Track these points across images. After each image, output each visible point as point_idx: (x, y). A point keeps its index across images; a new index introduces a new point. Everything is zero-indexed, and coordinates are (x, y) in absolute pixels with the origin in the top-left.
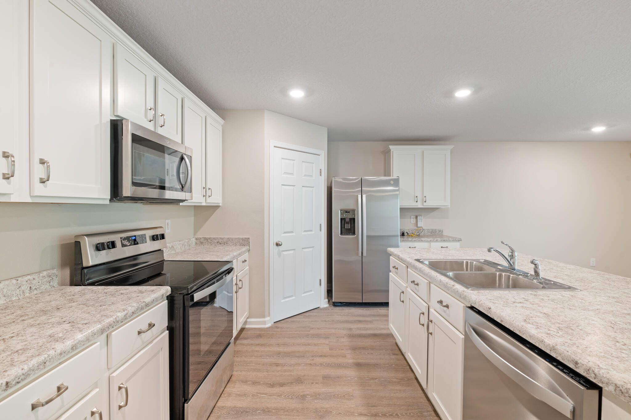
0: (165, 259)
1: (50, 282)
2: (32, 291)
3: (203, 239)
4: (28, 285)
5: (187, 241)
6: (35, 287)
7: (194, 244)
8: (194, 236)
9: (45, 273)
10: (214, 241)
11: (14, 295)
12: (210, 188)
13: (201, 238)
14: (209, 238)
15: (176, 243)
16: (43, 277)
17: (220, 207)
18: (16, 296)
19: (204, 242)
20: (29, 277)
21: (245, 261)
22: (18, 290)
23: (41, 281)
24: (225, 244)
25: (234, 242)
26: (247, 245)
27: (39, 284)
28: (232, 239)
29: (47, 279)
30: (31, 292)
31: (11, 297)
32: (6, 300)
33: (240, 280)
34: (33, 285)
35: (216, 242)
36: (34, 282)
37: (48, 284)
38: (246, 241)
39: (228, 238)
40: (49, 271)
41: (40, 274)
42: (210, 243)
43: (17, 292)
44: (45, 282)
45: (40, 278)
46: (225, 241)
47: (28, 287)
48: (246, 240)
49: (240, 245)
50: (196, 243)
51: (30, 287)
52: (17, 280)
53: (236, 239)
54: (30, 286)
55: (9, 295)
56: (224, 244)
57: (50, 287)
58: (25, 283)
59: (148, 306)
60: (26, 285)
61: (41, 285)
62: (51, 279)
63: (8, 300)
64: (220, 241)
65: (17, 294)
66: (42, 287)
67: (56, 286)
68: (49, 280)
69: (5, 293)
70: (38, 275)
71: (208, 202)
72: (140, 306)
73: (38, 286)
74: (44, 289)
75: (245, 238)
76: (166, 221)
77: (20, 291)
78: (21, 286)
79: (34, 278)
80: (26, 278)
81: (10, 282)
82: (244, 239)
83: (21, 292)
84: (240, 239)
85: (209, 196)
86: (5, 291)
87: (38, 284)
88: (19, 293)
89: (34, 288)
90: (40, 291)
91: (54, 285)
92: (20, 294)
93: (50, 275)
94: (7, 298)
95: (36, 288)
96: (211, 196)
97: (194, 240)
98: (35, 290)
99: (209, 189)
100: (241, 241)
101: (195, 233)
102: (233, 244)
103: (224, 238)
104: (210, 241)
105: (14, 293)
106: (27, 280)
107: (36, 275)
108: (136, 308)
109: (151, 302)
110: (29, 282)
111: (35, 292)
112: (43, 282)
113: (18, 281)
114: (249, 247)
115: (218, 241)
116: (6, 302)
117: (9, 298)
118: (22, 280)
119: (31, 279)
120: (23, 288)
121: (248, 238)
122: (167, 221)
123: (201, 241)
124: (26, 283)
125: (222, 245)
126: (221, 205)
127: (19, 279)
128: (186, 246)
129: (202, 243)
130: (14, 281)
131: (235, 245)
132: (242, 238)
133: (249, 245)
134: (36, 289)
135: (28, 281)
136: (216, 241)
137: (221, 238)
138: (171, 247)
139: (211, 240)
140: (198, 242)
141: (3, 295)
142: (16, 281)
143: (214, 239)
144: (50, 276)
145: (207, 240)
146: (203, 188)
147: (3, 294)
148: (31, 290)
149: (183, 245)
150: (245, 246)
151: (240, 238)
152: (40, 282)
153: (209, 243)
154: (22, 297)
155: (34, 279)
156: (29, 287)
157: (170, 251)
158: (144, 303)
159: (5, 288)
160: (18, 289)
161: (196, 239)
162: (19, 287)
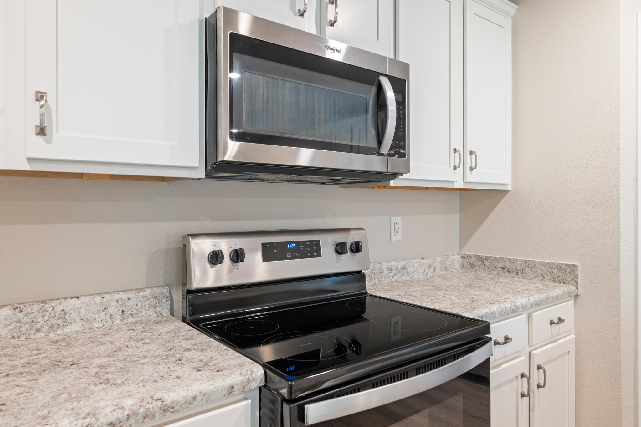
0: (369, 292)
1: (155, 307)
2: (126, 318)
3: (474, 259)
4: (119, 307)
5: (439, 259)
6: (131, 311)
7: (457, 266)
8: (459, 251)
9: (148, 292)
10: (496, 264)
11: (97, 319)
12: (473, 151)
13: (470, 256)
14: (487, 258)
15: (414, 261)
16: (144, 298)
17: (509, 194)
18: (101, 322)
19: (477, 264)
20: (122, 295)
21: (560, 320)
22: (103, 313)
23: (140, 303)
24: (520, 273)
25: (540, 272)
26: (571, 282)
27: (137, 308)
28: (534, 264)
29: (151, 301)
30: (124, 318)
31: (92, 323)
32: (84, 326)
33: (539, 368)
34: (128, 309)
35: (499, 268)
36: (129, 303)
37: (152, 309)
38: (567, 273)
39: (525, 261)
40: (155, 290)
41: (141, 292)
42: (488, 268)
43: (101, 316)
44: (148, 306)
45: (139, 298)
46: (518, 268)
47: (119, 310)
48: (569, 270)
49: (554, 281)
50: (463, 266)
51: (123, 311)
52: (103, 298)
53: (543, 264)
54: (122, 308)
55: (89, 318)
56: (517, 274)
57: (156, 315)
58: (113, 303)
59: (172, 410)
60: (116, 307)
61: (141, 310)
62: (158, 302)
63: (87, 327)
64: (508, 265)
65: (101, 319)
66: (142, 312)
67: (165, 315)
68: (155, 303)
69: (82, 315)
70: (137, 294)
71: (468, 181)
72: (142, 410)
73: (135, 311)
74: (146, 316)
75: (566, 265)
76: (392, 218)
77: (106, 314)
78: (107, 307)
79: (129, 297)
80: (117, 296)
81: (92, 300)
82: (563, 266)
83: (108, 317)
84: (554, 267)
85: (471, 169)
86: (83, 311)
87: (135, 307)
88: (104, 318)
89: (128, 313)
90: (138, 319)
91: (163, 311)
92: (106, 320)
93: (156, 295)
94: (86, 324)
95: (133, 313)
96: (475, 168)
97: (457, 258)
98: (131, 317)
99: (471, 153)
100: (556, 270)
101: (461, 246)
102: (537, 277)
103: (517, 260)
104: (488, 263)
105: (97, 316)
106: (117, 298)
107: (134, 292)
108: (127, 412)
109: (186, 403)
110: (121, 303)
111: (131, 319)
112: (143, 305)
113: (104, 300)
114: (577, 288)
115: (504, 266)
116: (83, 328)
117: (89, 323)
118: (110, 298)
119: (124, 298)
120: (110, 310)
121: (575, 266)
122: (394, 219)
123: (472, 262)
124: (116, 304)
125: (511, 275)
126: (510, 188)
127: (107, 296)
128: (437, 269)
129: (472, 266)
130: (98, 299)
131: (540, 278)
132: (559, 265)
133: (577, 282)
134: (131, 314)
135: (119, 300)
136: (500, 265)
137: (510, 260)
138: (399, 267)
139: (490, 263)
140: (465, 264)
141: (80, 318)
142: (101, 298)
143: (496, 259)
144: (156, 297)
145: (483, 261)
146: (452, 151)
147: (79, 315)
148: (124, 316)
149: (430, 266)
150: (565, 285)
151: (553, 264)
152: (139, 305)
153: (486, 268)
154: (108, 324)
155: (129, 299)
156: (121, 311)
157: (399, 275)
158: (159, 403)
159: (83, 308)
160: (103, 311)
161: (462, 257)
162: (105, 309)
